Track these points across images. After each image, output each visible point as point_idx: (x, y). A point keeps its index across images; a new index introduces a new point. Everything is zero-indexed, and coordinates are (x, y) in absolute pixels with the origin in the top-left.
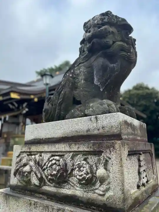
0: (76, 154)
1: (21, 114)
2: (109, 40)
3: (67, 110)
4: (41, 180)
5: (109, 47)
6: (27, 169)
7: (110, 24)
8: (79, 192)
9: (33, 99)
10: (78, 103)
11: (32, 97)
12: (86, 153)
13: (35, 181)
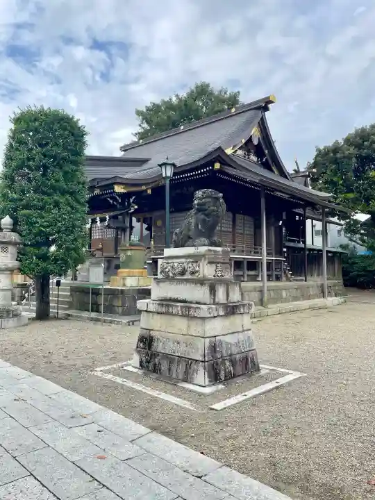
0: (189, 263)
1: (127, 213)
2: (207, 207)
3: (186, 242)
4: (174, 274)
5: (206, 210)
6: (167, 270)
7: (207, 197)
8: (190, 277)
9: (146, 191)
10: (191, 238)
11: (144, 188)
12: (192, 262)
13: (171, 275)
